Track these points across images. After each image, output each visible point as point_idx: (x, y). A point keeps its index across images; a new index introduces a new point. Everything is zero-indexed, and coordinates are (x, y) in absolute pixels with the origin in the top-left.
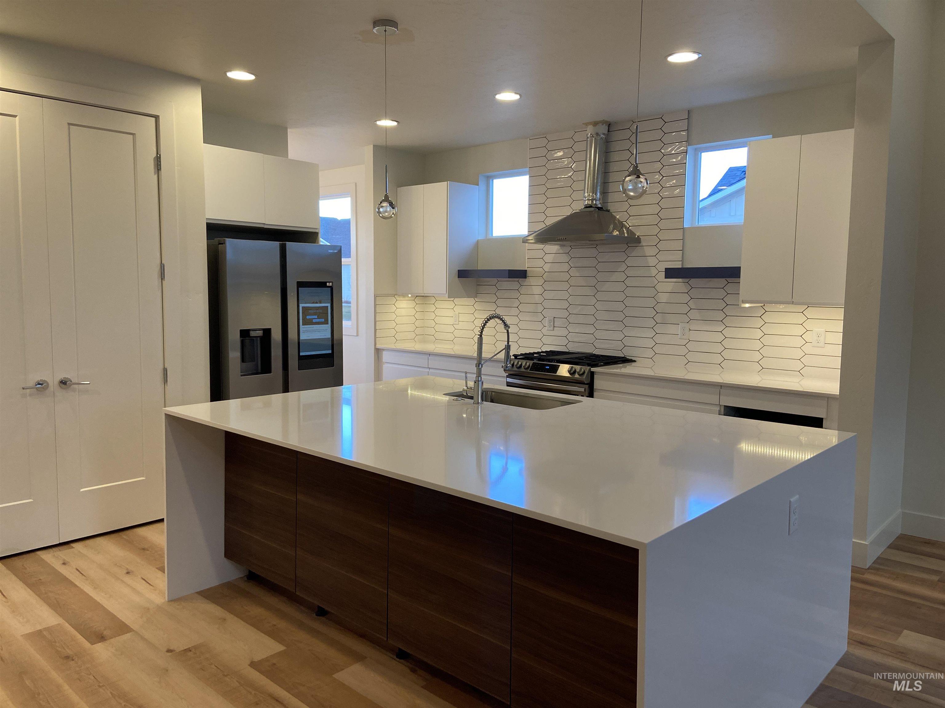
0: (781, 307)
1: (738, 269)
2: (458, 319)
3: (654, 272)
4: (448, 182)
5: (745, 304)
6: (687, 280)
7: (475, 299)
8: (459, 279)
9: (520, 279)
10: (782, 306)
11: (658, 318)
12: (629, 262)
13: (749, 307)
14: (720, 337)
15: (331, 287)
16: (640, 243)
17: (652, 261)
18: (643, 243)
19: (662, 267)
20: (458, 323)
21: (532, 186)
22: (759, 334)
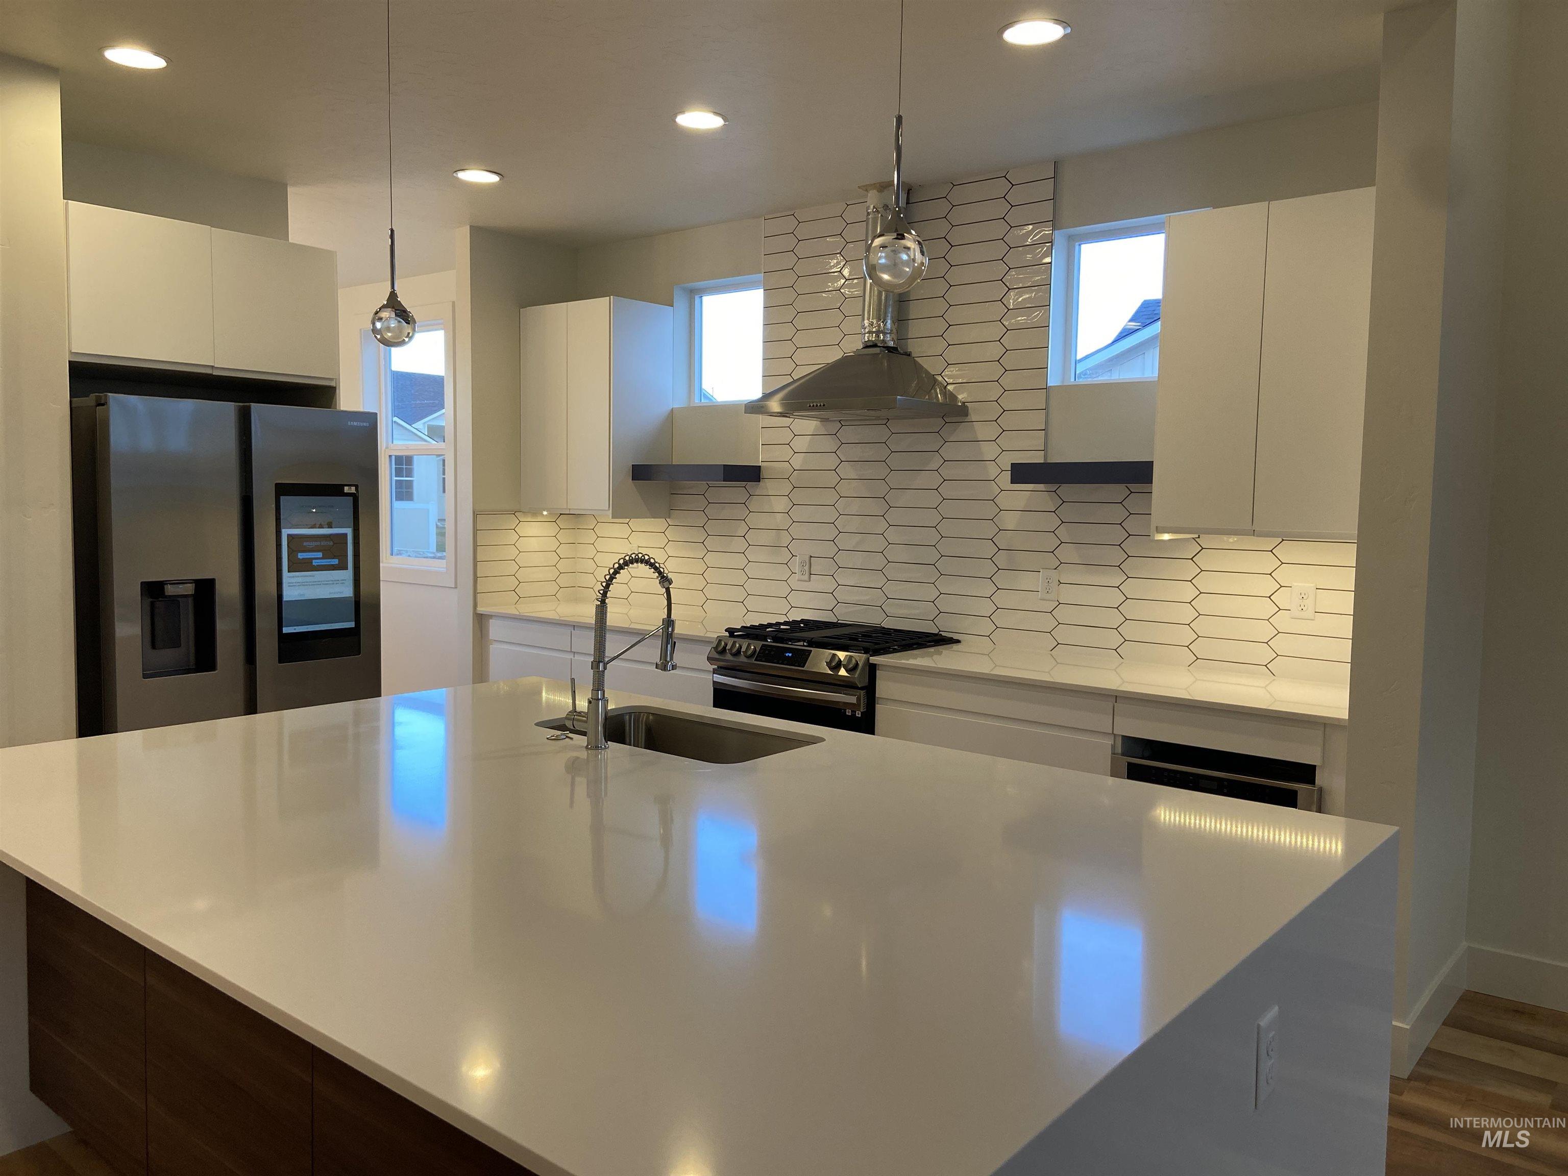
0: (1231, 540)
1: (1149, 465)
3: (993, 471)
4: (612, 297)
5: (1163, 534)
6: (1053, 487)
7: (665, 521)
8: (634, 483)
9: (748, 483)
10: (1233, 539)
11: (1002, 559)
12: (948, 451)
13: (1170, 540)
14: (1115, 598)
15: (355, 497)
16: (966, 415)
17: (989, 451)
18: (973, 417)
19: (1007, 461)
21: (766, 307)
22: (1188, 592)
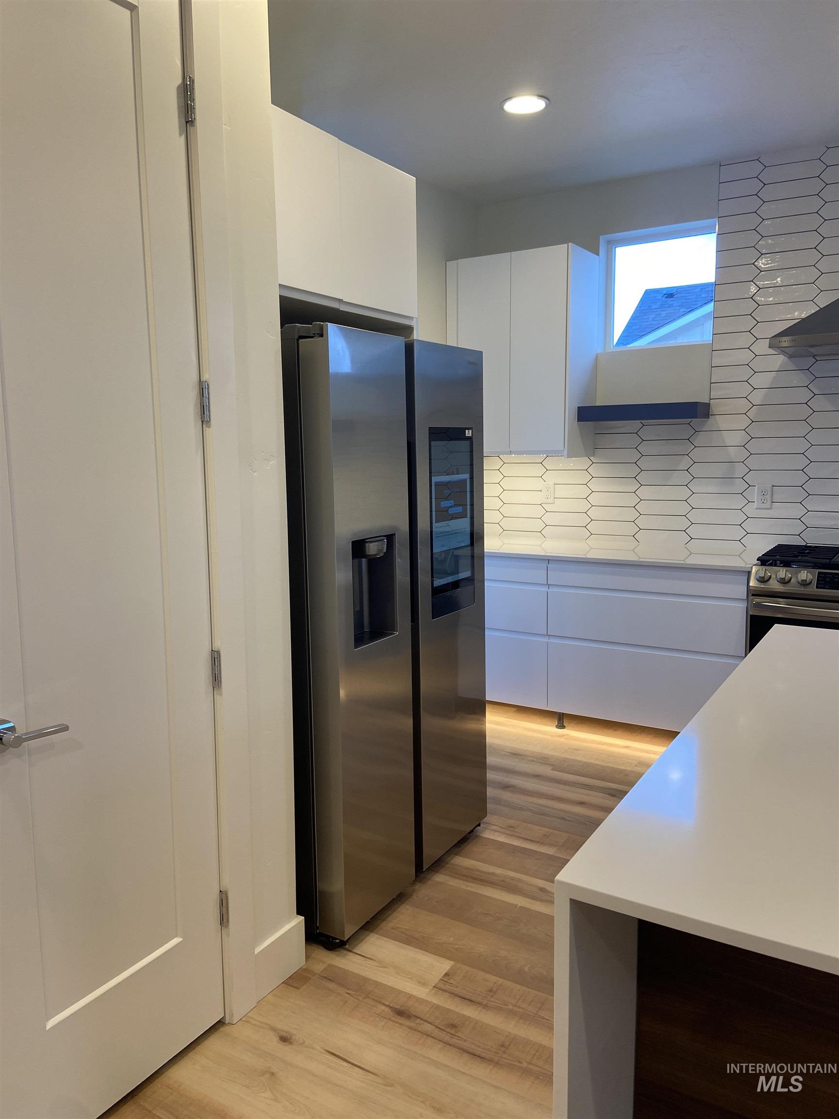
2: (552, 495)
4: (570, 244)
7: (592, 458)
8: (578, 424)
9: (693, 419)
15: (470, 438)
20: (552, 502)
21: (720, 251)
